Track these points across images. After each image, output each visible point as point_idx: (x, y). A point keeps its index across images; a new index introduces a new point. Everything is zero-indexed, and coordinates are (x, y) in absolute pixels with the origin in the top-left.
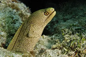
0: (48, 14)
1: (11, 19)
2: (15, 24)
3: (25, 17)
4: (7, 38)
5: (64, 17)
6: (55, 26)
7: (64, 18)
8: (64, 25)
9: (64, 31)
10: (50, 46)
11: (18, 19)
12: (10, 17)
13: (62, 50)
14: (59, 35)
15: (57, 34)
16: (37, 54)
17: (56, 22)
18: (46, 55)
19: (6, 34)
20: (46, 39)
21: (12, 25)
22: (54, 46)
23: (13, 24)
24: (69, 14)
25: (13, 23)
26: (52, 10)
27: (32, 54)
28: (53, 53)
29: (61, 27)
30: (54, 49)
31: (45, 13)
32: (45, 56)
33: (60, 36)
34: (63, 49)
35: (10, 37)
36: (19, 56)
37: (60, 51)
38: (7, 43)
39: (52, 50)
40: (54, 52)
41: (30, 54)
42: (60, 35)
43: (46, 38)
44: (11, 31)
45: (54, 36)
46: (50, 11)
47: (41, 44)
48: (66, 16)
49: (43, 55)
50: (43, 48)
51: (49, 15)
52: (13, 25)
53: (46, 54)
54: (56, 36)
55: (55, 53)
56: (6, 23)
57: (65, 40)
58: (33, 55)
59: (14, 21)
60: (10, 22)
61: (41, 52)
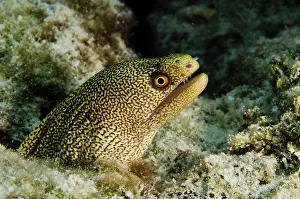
0: (171, 82)
1: (34, 21)
2: (54, 40)
3: (98, 11)
4: (20, 105)
5: (267, 16)
6: (226, 56)
7: (268, 20)
8: (275, 46)
9: (281, 71)
10: (219, 141)
11: (67, 20)
12: (30, 12)
13: (281, 157)
14: (254, 93)
15: (245, 88)
16: (158, 178)
17: (231, 40)
18: (206, 180)
19: (15, 84)
20: (197, 109)
21: (37, 45)
22: (242, 139)
23: (44, 41)
24: (289, 6)
25: (43, 38)
26: (189, 66)
27: (140, 176)
28: (238, 170)
29: (262, 57)
30: (239, 152)
31: (153, 76)
32: (199, 183)
33: (261, 95)
34: (287, 152)
35: (31, 101)
36: (81, 181)
37: (271, 162)
38: (20, 126)
39: (230, 157)
40: (242, 165)
41: (133, 176)
42: (263, 92)
43: (196, 104)
44: (37, 71)
45: (230, 98)
46: (177, 69)
47: (176, 130)
48: (275, 13)
49: (189, 180)
50: (188, 148)
51: (172, 88)
52: (44, 47)
53: (204, 175)
54: (244, 95)
55: (250, 168)
56: (11, 36)
57: (293, 111)
58: (145, 180)
59: (49, 28)
60: (28, 32)
61: (179, 166)
